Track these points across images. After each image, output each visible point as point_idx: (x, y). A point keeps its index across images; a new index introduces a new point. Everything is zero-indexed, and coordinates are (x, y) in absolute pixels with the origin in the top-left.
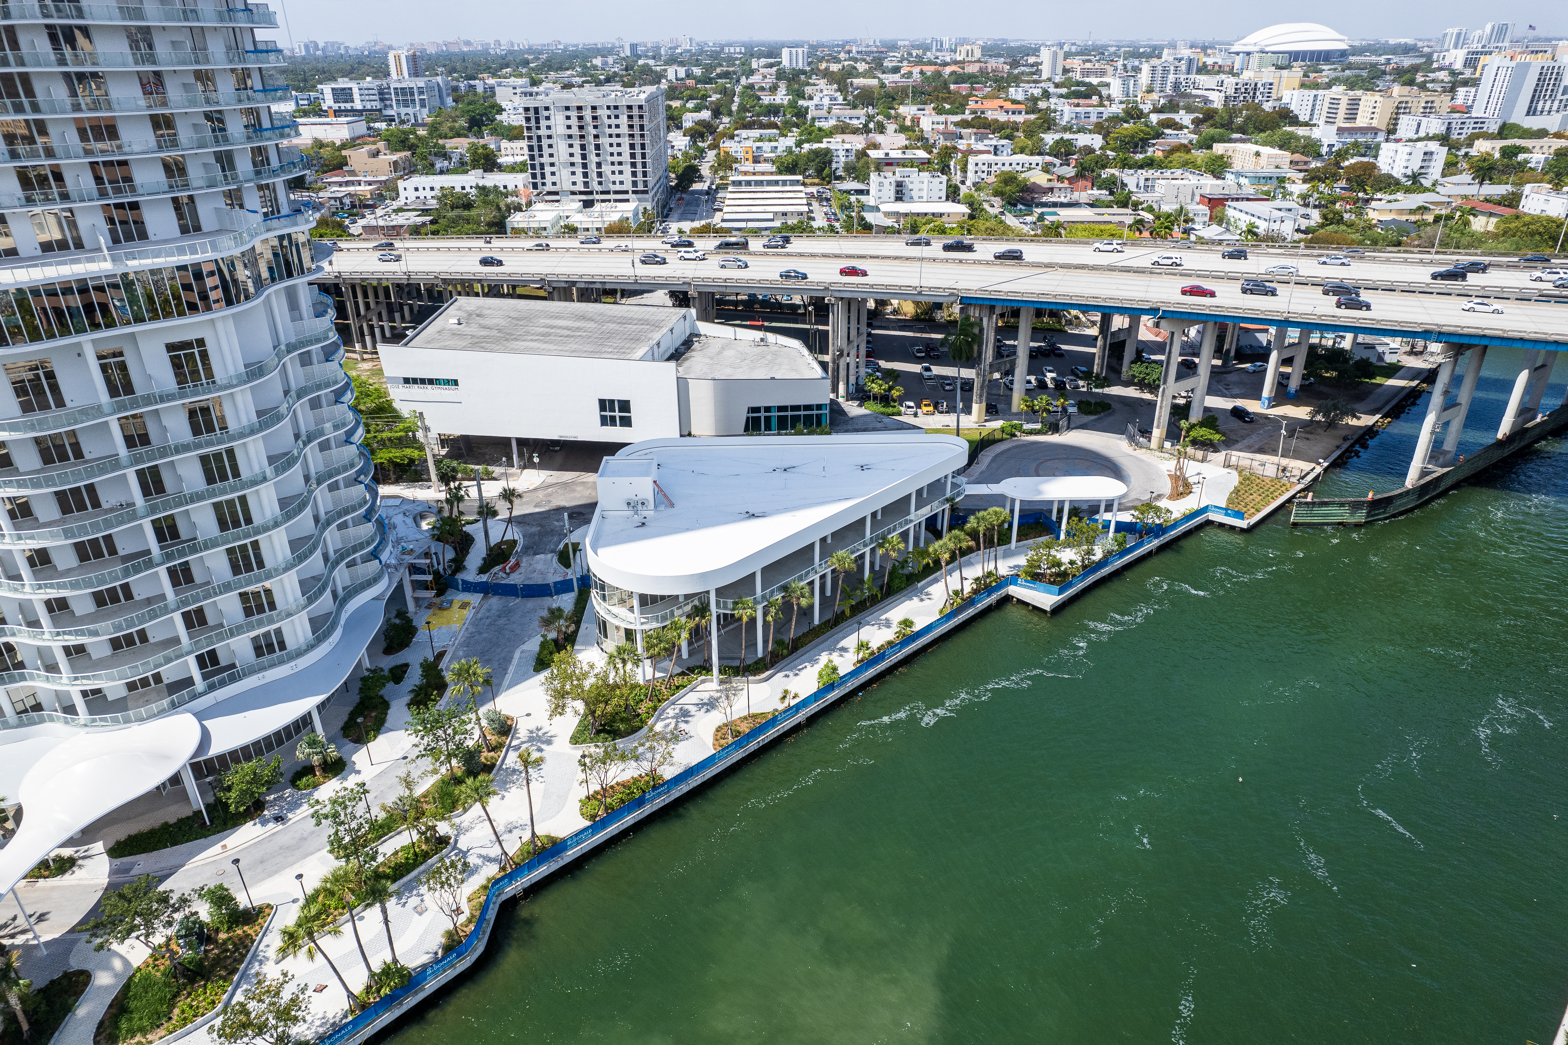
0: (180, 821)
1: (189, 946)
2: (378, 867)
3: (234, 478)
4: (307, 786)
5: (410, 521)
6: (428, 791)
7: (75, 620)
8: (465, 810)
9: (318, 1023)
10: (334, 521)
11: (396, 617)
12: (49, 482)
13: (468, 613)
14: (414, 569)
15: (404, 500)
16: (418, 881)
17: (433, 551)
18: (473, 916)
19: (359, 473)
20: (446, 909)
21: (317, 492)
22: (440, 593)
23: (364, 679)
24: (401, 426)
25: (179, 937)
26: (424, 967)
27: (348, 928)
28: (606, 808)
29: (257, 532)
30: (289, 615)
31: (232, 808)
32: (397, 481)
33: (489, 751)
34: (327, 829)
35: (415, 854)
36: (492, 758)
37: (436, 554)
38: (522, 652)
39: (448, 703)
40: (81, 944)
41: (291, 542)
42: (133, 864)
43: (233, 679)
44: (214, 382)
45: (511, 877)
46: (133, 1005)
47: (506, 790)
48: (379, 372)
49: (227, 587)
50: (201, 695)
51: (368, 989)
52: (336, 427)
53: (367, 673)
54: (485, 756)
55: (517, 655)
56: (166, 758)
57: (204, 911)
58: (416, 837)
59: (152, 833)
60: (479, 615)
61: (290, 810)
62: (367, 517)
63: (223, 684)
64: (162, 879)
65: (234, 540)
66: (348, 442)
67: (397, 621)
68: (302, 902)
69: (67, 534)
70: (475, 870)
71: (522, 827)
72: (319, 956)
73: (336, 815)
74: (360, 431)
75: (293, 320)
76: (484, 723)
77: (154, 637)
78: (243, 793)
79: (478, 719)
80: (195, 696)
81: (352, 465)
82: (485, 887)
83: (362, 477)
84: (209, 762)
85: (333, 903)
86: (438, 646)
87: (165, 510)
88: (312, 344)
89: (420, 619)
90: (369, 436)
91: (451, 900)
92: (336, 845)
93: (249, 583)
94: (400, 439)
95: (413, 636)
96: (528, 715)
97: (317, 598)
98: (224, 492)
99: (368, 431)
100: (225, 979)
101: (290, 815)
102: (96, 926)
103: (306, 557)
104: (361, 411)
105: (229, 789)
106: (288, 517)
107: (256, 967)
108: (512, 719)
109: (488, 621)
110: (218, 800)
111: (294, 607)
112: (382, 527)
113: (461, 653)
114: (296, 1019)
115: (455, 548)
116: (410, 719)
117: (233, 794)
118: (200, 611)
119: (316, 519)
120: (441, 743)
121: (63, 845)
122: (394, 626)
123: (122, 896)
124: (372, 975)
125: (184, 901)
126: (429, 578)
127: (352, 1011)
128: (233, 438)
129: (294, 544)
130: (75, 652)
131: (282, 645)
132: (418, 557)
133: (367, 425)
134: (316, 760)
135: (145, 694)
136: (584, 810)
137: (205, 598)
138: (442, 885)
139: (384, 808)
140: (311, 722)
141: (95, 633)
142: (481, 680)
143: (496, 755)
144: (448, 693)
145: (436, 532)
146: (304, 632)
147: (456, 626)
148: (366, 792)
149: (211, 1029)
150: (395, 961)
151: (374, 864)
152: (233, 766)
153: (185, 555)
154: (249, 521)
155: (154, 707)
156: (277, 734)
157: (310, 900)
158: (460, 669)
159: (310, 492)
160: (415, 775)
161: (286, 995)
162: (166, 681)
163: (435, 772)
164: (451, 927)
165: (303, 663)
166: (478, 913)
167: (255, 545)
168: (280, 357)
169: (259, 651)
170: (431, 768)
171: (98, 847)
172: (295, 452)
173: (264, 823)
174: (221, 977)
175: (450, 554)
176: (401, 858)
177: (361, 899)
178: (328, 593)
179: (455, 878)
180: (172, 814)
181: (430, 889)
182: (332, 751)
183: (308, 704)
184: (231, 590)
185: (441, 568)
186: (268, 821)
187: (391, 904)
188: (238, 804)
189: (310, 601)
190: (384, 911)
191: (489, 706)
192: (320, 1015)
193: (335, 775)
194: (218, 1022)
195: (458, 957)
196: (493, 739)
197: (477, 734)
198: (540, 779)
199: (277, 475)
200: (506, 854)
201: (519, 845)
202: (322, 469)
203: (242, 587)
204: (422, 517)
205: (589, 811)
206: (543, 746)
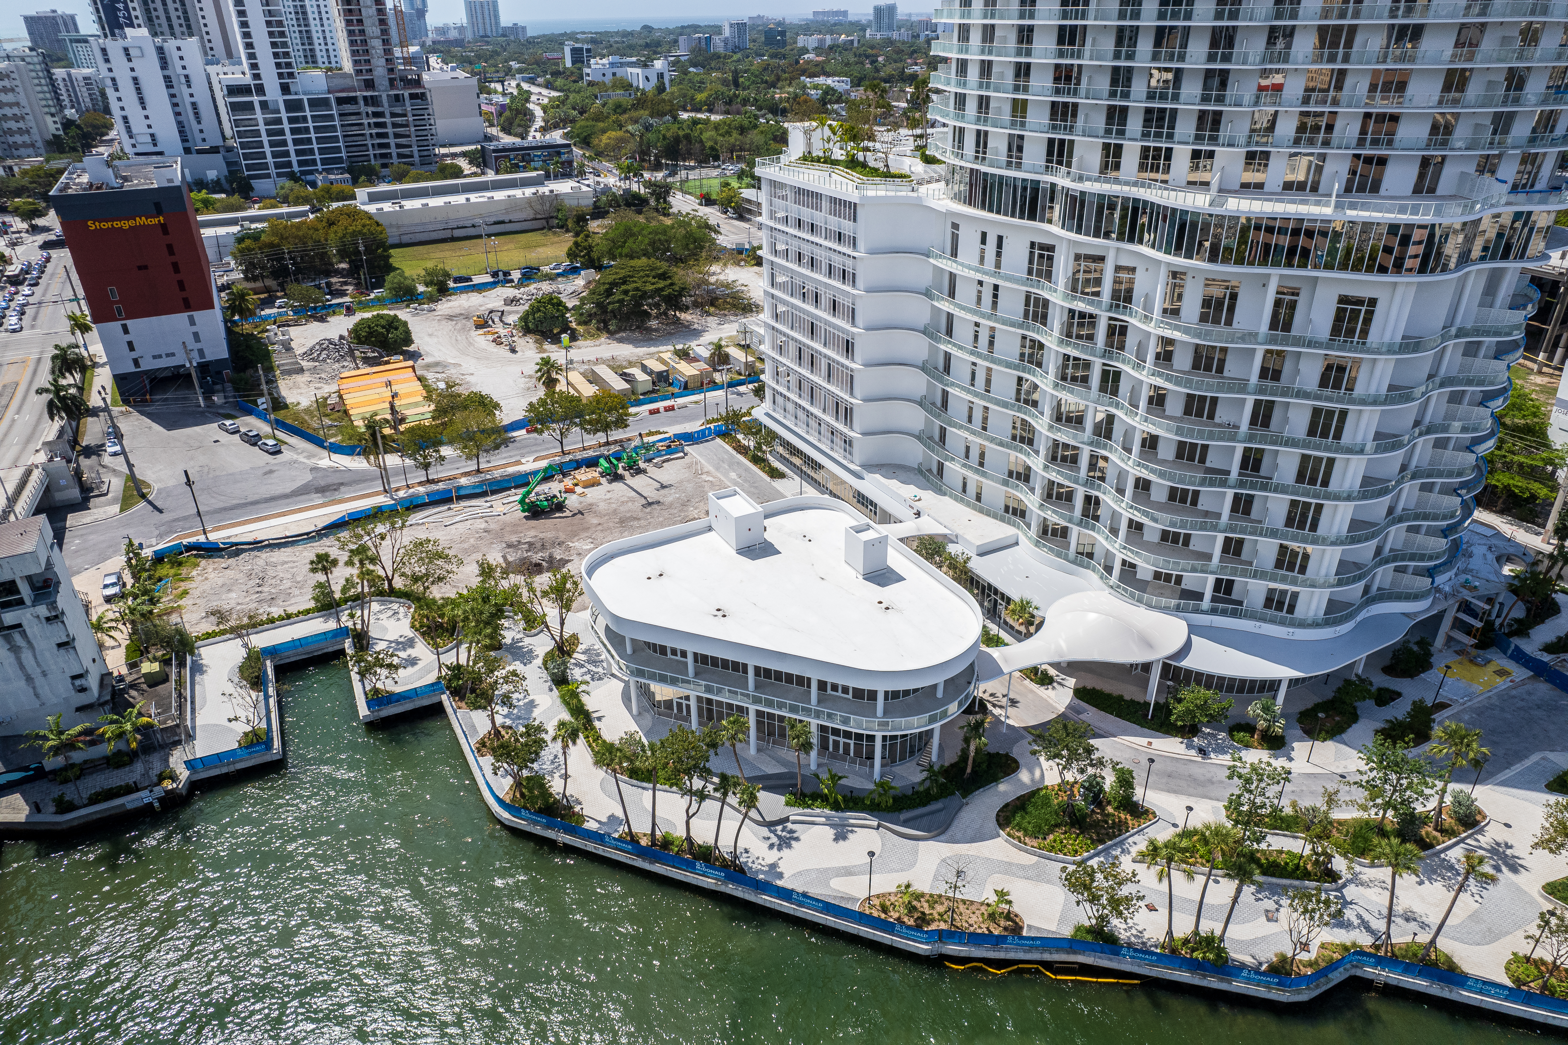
0: (1132, 701)
1: (1085, 798)
2: (1258, 851)
3: (1334, 438)
4: (1240, 741)
5: (1491, 557)
6: (1346, 821)
7: (1148, 502)
8: (1372, 865)
9: (1134, 932)
10: (1408, 520)
11: (1417, 643)
12: (1188, 384)
13: (1501, 683)
14: (1466, 607)
15: (1498, 534)
16: (1285, 889)
17: (1501, 599)
18: (1316, 962)
19: (1463, 485)
20: (1295, 935)
21: (1406, 486)
22: (1483, 645)
23: (1348, 682)
24: (1544, 455)
25: (1083, 786)
26: (1243, 966)
27: (1201, 880)
28: (1544, 986)
29: (1327, 497)
30: (1313, 586)
31: (1173, 718)
32: (1501, 512)
33: (1436, 829)
34: (1235, 787)
35: (1297, 866)
36: (1435, 838)
37: (1501, 604)
38: (1543, 758)
39: (1419, 756)
40: (1025, 742)
41: (1353, 521)
42: (1085, 711)
43: (1234, 614)
44: (1364, 343)
45: (1380, 961)
46: (1030, 809)
47: (1430, 880)
48: (1552, 391)
49: (1273, 533)
50: (1203, 612)
51: (1186, 942)
52: (1464, 429)
53: (1354, 678)
54: (1428, 831)
55: (1535, 758)
56: (1149, 645)
57: (1109, 781)
58: (1307, 851)
59: (1109, 696)
60: (1514, 692)
61: (1214, 751)
62: (1445, 533)
63: (1224, 613)
64: (1096, 736)
65: (1303, 495)
66: (1469, 449)
67: (1415, 648)
68: (1179, 830)
69: (1179, 431)
70: (1347, 925)
71: (1424, 926)
72: (1165, 881)
73: (1248, 781)
74: (1491, 443)
75: (1481, 305)
76: (1448, 800)
77: (1195, 545)
78: (1188, 711)
79: (1444, 791)
80: (1197, 610)
81: (1460, 474)
82: (1346, 948)
83: (1464, 492)
84: (1178, 669)
85: (1202, 850)
86: (1445, 694)
87: (1260, 443)
88: (1488, 336)
89: (1441, 657)
90: (1497, 452)
91: (1305, 931)
92: (1233, 805)
93: (1294, 539)
94: (1533, 468)
95: (1423, 671)
96: (1508, 826)
97: (1347, 584)
98: (1317, 448)
99: (1499, 448)
100: (1093, 842)
101: (1212, 755)
102: (1039, 736)
103: (1359, 541)
104: (1504, 425)
105: (1180, 701)
106: (1364, 496)
107: (1117, 852)
108: (1485, 817)
109: (1521, 704)
110: (1167, 704)
111: (1322, 581)
112: (1456, 550)
113: (1466, 717)
114: (1120, 914)
115: (1528, 610)
116: (1370, 745)
117: (1180, 708)
118: (1240, 543)
119: (1391, 511)
120: (1387, 787)
121: (1051, 665)
122: (1410, 651)
123: (1065, 727)
124: (1196, 933)
125: (1101, 763)
126: (1479, 625)
127: (1163, 947)
128: (1353, 402)
129: (1355, 524)
130: (1136, 527)
131: (1291, 609)
132: (1479, 598)
133: (1502, 441)
134: (1262, 724)
135: (1162, 587)
136: (1513, 967)
137: (1251, 534)
138: (1306, 911)
139: (1294, 805)
140: (1277, 690)
141: (1155, 520)
142: (1471, 755)
143: (1440, 838)
144: (1426, 747)
145: (1516, 582)
146: (1318, 608)
147: (1478, 688)
148: (1287, 780)
149: (1064, 869)
150: (1222, 939)
151: (1255, 846)
152: (1193, 684)
153: (1255, 489)
154: (1325, 483)
155: (1164, 601)
156: (1243, 681)
157: (1186, 834)
158: (1455, 732)
159: (1399, 482)
160: (1343, 797)
161: (1125, 890)
162: (1183, 586)
163: (1364, 808)
164: (1290, 955)
165: (1301, 634)
166: (1323, 964)
167: (1319, 508)
168: (1444, 338)
169: (1269, 602)
170: (1361, 801)
171: (1071, 682)
172: (1406, 438)
173: (1189, 747)
174: (1091, 838)
175: (1519, 612)
176: (1282, 859)
177: (1226, 865)
178: (1361, 585)
179: (1322, 915)
180: (1129, 692)
181: (1291, 905)
182: (1278, 728)
183: (1284, 672)
184: (1275, 537)
185: (1498, 622)
186: (1193, 748)
187: (1248, 890)
188: (1179, 717)
189: (1340, 583)
190: (1239, 891)
191: (1466, 788)
192: (1140, 928)
193: (1270, 749)
194: (1071, 868)
195: (1278, 984)
196: (1447, 820)
197: (1432, 804)
198: (1477, 897)
199: (1376, 452)
200: (1389, 937)
201: (1409, 939)
202: (1425, 465)
203: (1286, 539)
204: (1509, 559)
205: (1520, 971)
206: (1504, 868)
